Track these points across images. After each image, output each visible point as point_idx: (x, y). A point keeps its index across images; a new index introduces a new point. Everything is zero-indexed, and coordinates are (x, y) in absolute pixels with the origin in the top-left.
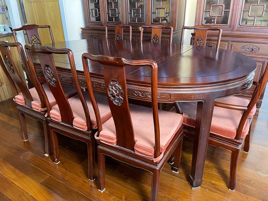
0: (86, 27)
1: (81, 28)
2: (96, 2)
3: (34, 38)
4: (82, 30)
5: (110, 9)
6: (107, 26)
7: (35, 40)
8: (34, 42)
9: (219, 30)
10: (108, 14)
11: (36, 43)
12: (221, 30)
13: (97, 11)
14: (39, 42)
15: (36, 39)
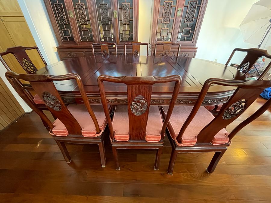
0: (60, 46)
1: (57, 48)
2: (66, 23)
3: (25, 62)
4: (57, 49)
5: (83, 30)
6: (93, 45)
7: (27, 64)
8: (27, 66)
9: (179, 45)
10: (81, 34)
11: (29, 66)
12: (180, 45)
13: (69, 31)
14: (32, 65)
15: (27, 62)
